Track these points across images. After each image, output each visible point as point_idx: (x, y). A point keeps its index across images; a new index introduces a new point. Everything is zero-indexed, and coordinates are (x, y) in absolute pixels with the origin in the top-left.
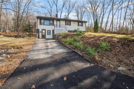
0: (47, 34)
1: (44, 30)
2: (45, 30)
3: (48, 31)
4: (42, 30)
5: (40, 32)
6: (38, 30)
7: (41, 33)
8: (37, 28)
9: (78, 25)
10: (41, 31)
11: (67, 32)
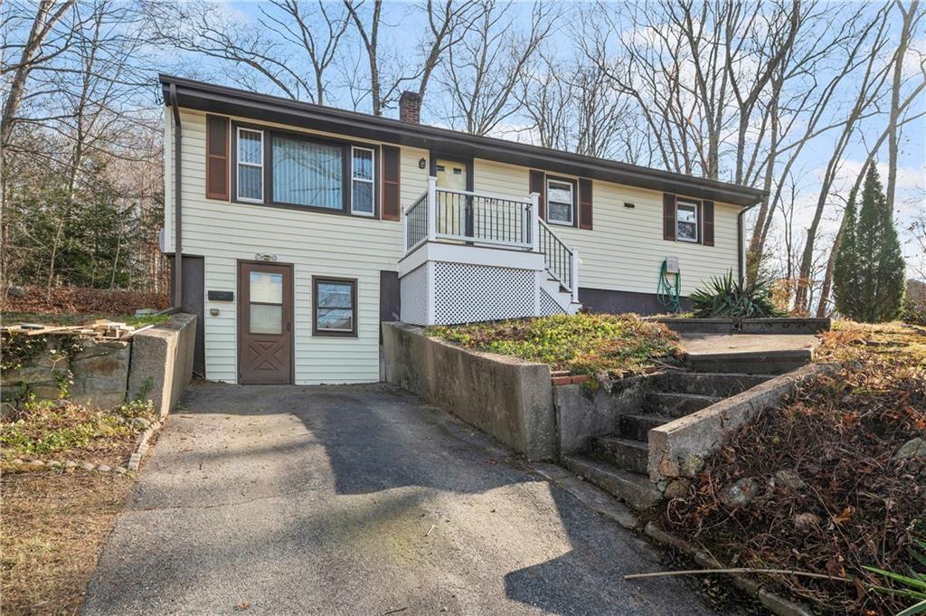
0: (317, 333)
1: (266, 266)
2: (286, 272)
3: (317, 281)
4: (246, 269)
5: (215, 296)
6: (190, 266)
7: (229, 310)
8: (169, 246)
9: (669, 233)
10: (231, 286)
11: (570, 305)
